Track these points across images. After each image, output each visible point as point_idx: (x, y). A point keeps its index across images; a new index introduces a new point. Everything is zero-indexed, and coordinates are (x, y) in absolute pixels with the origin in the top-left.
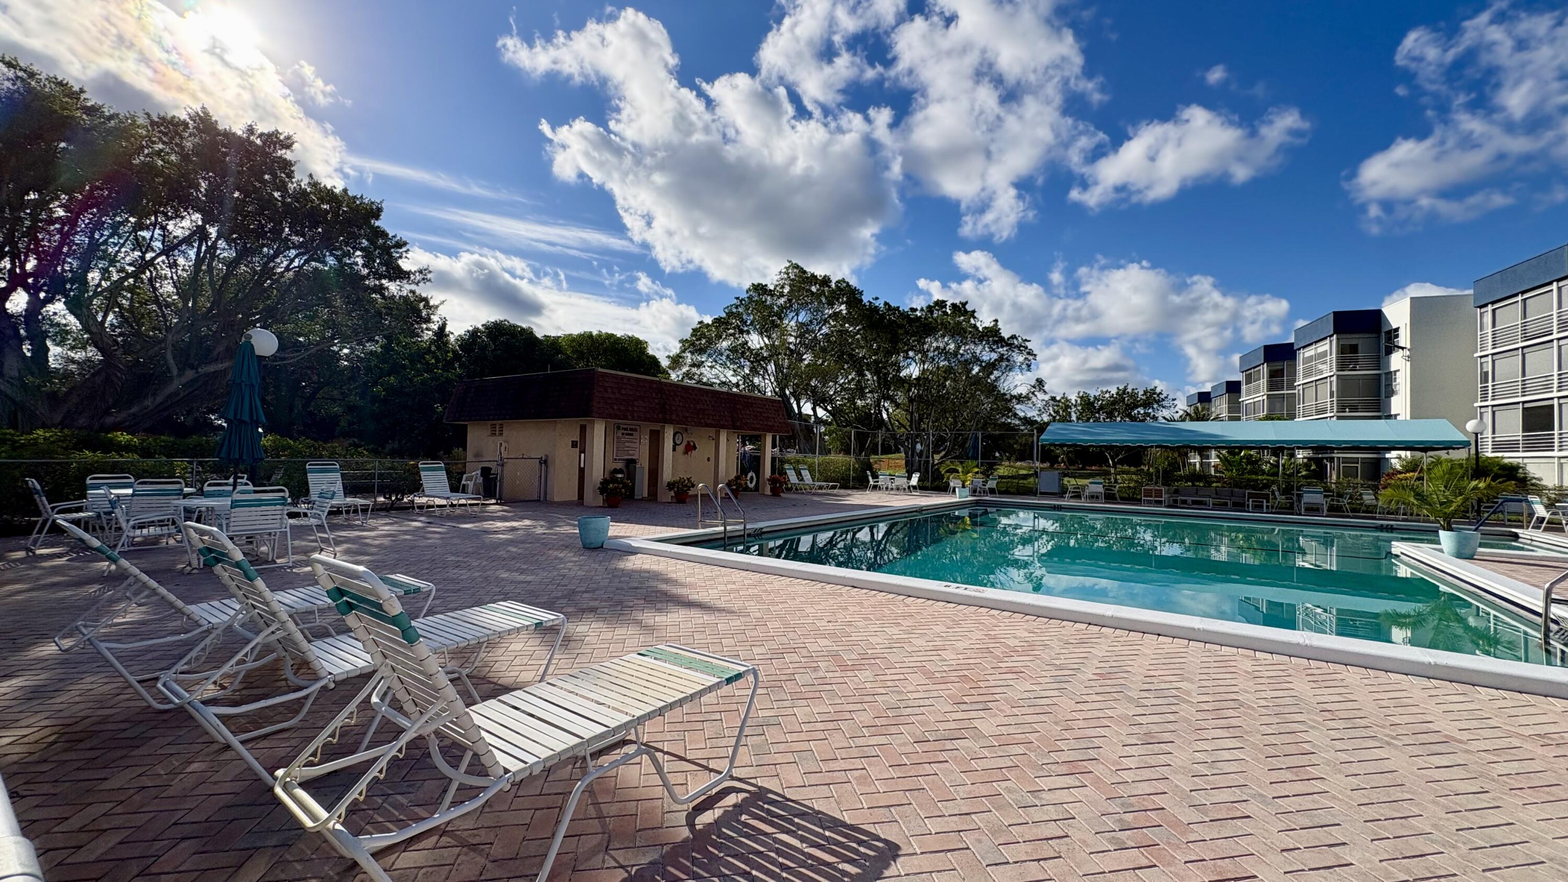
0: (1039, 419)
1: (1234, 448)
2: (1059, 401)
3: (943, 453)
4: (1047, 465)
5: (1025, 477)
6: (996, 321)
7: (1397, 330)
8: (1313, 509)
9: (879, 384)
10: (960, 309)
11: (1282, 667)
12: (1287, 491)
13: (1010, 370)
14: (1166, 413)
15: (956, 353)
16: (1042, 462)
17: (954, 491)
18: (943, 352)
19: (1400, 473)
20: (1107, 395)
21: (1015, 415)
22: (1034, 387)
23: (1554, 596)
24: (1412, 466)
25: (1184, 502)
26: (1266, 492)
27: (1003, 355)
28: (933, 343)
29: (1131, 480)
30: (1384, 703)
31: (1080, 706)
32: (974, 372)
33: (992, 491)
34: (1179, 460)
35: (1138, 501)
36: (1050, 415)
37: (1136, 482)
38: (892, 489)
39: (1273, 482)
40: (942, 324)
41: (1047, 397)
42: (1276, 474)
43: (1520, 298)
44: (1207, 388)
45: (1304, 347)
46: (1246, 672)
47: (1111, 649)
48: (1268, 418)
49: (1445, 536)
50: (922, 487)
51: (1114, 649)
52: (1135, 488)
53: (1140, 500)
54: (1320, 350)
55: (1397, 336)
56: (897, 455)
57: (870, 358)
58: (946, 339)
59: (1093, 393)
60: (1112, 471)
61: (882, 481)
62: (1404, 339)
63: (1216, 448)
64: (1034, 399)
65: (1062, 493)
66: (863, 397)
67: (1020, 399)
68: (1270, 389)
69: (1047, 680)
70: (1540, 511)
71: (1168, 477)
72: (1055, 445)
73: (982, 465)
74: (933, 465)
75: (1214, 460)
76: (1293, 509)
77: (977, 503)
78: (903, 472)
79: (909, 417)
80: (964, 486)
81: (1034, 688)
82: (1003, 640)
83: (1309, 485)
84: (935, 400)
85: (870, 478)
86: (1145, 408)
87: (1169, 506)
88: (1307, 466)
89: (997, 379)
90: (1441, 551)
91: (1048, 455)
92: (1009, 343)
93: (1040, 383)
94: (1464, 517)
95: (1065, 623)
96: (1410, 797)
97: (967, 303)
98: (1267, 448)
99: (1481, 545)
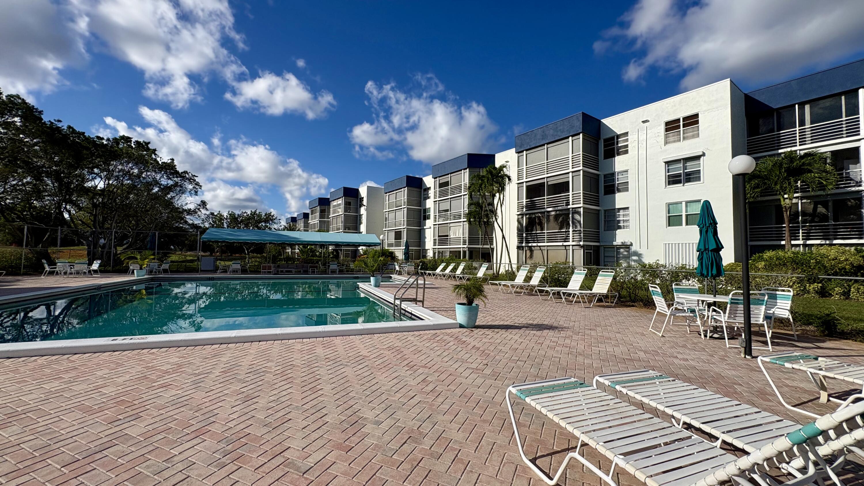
0: (202, 226)
1: (305, 244)
2: (216, 216)
3: (125, 246)
4: (208, 253)
5: (192, 261)
6: (173, 160)
7: (363, 198)
8: (333, 272)
9: (60, 190)
10: (143, 146)
11: (313, 344)
12: (324, 265)
13: (183, 193)
14: (276, 226)
15: (139, 176)
16: (204, 251)
17: (133, 272)
18: (128, 174)
19: (362, 255)
20: (245, 215)
21: (186, 222)
22: (199, 205)
23: (396, 297)
24: (365, 253)
25: (282, 271)
26: (317, 265)
27: (177, 183)
28: (117, 166)
29: (256, 261)
30: (346, 349)
31: (208, 394)
32: (154, 191)
33: (165, 271)
34: (281, 250)
35: (259, 272)
36: (210, 223)
37: (259, 262)
38: (71, 274)
39: (320, 260)
40: (127, 153)
41: (208, 213)
42: (321, 257)
43: (395, 192)
44: (295, 215)
45: (333, 200)
46: (299, 350)
47: (232, 355)
48: (319, 231)
49: (372, 278)
50: (103, 271)
51: (234, 355)
52: (258, 265)
53: (260, 272)
54: (339, 203)
55: (363, 201)
56: (81, 247)
57: (50, 167)
58: (130, 165)
59: (237, 212)
60: (247, 256)
61: (60, 266)
62: (365, 202)
63: (299, 245)
64: (199, 213)
65: (215, 270)
66: (40, 198)
67: (189, 212)
68: (320, 218)
69: (187, 385)
70: (397, 268)
71: (275, 259)
72: (213, 242)
73: (158, 253)
74: (116, 254)
75: (297, 251)
76: (326, 272)
77: (152, 280)
78: (86, 260)
79: (92, 218)
80: (141, 269)
81: (178, 392)
82: (158, 368)
83: (333, 261)
84: (119, 208)
85: (46, 266)
86: (265, 223)
87: (275, 274)
88: (332, 253)
89: (173, 198)
90: (371, 285)
91: (207, 246)
92: (183, 176)
93: (204, 204)
94: (379, 272)
95: (205, 347)
96: (350, 384)
97: (149, 143)
98: (317, 245)
99: (382, 282)
